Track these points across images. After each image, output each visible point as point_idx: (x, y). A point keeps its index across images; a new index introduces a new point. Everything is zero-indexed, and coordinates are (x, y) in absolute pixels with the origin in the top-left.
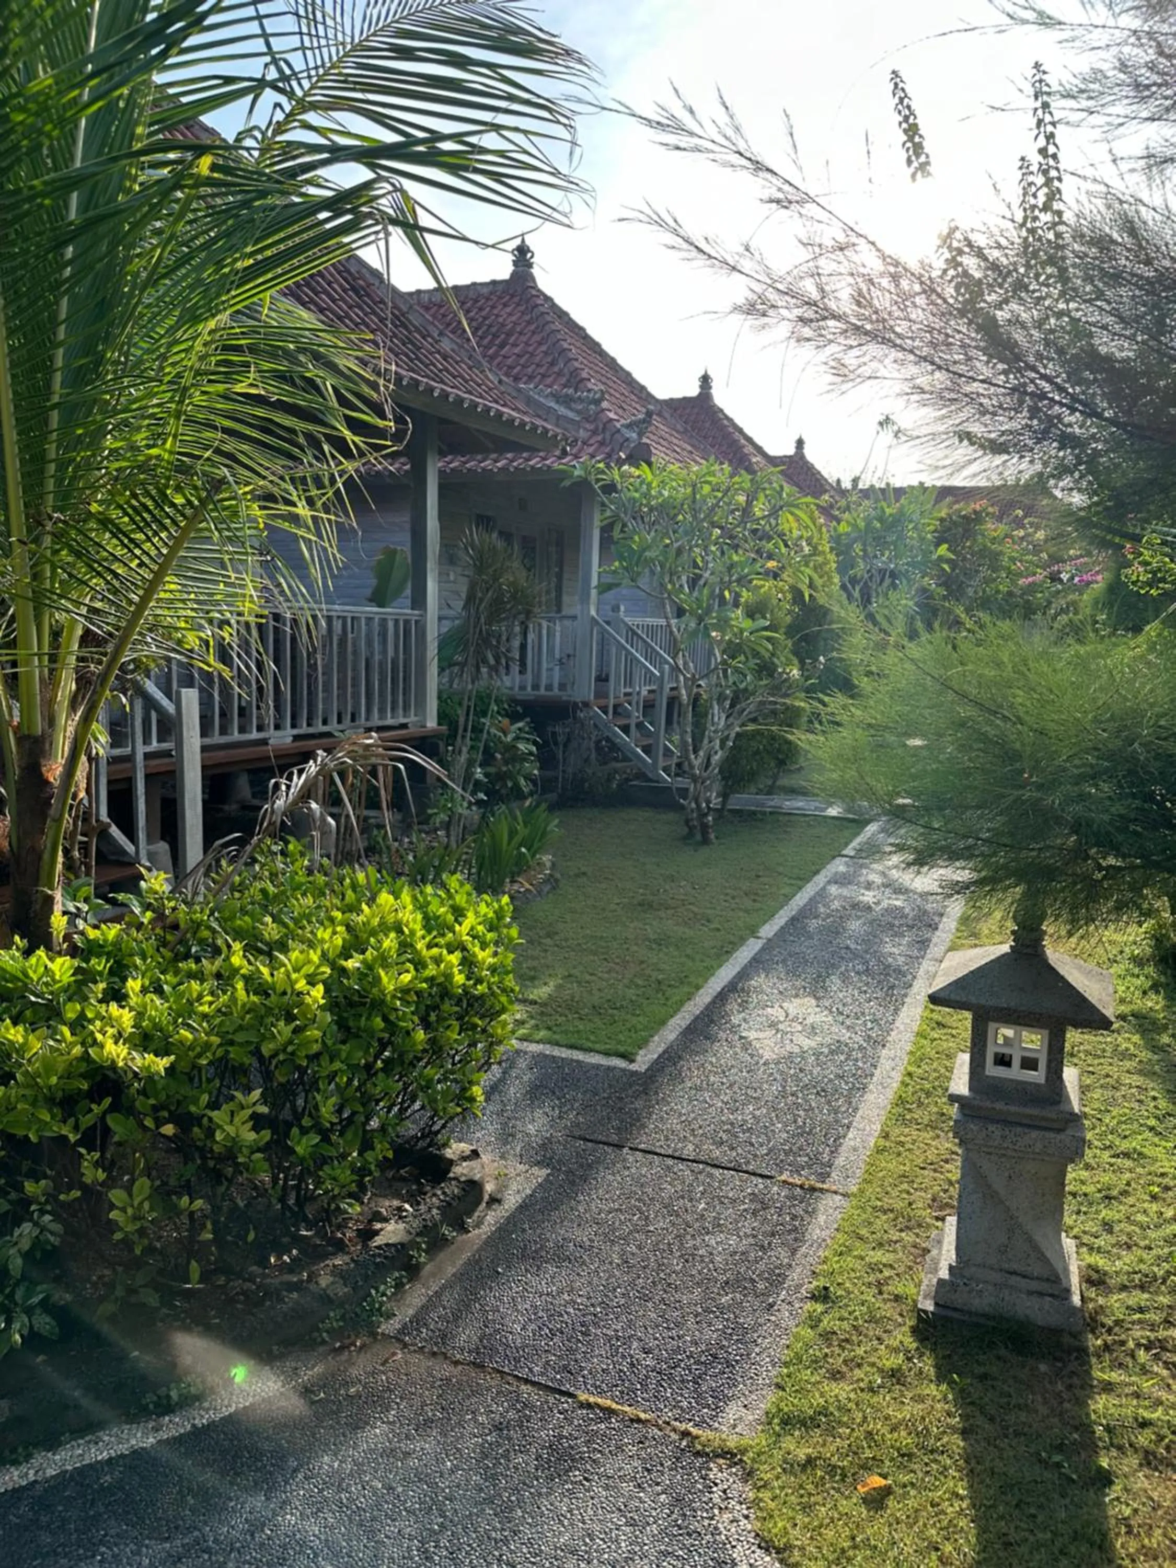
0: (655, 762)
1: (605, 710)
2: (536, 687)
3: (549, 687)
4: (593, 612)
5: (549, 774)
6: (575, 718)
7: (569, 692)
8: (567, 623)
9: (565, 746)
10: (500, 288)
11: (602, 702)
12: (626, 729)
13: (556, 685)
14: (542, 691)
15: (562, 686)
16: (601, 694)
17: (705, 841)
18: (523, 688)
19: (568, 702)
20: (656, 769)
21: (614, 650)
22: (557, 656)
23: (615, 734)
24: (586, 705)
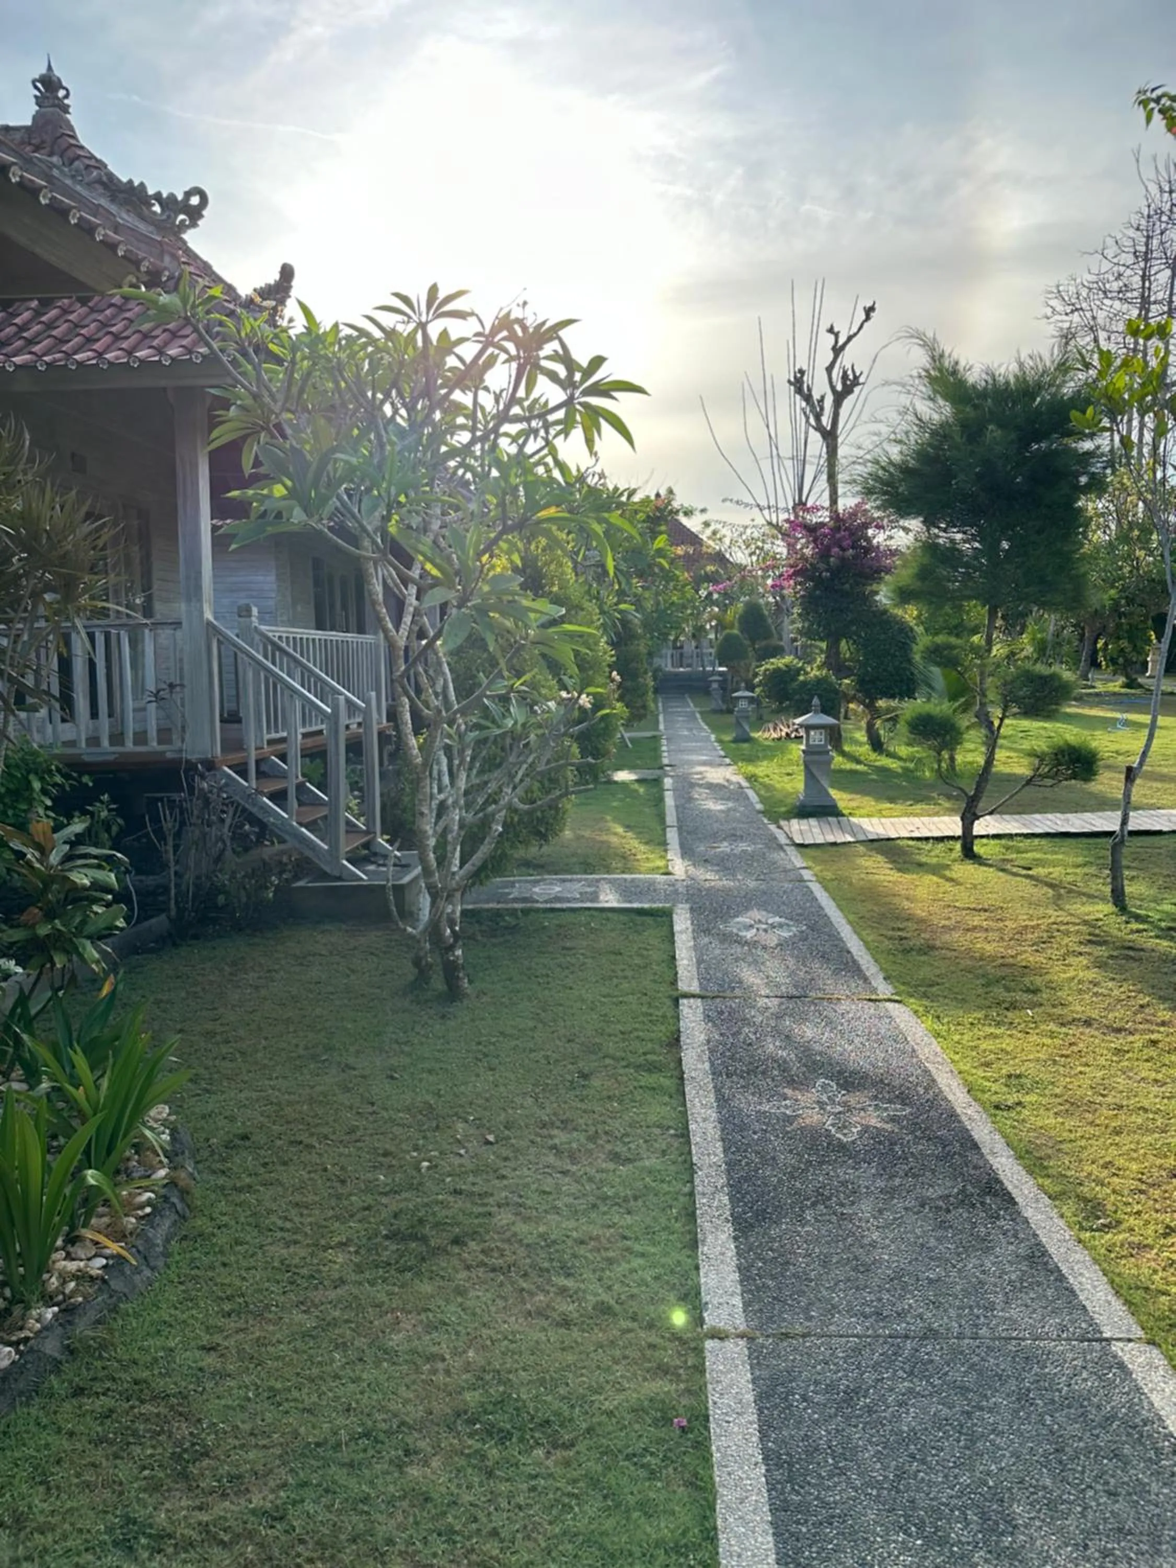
0: (334, 846)
1: (242, 771)
2: (117, 738)
3: (141, 738)
4: (209, 615)
5: (150, 881)
6: (191, 789)
7: (178, 744)
8: (165, 634)
9: (178, 835)
10: (18, 136)
11: (236, 757)
12: (279, 797)
13: (153, 733)
14: (129, 746)
15: (164, 735)
16: (233, 744)
17: (453, 993)
18: (94, 741)
19: (176, 763)
20: (337, 859)
21: (250, 674)
22: (151, 686)
23: (264, 808)
24: (210, 765)
